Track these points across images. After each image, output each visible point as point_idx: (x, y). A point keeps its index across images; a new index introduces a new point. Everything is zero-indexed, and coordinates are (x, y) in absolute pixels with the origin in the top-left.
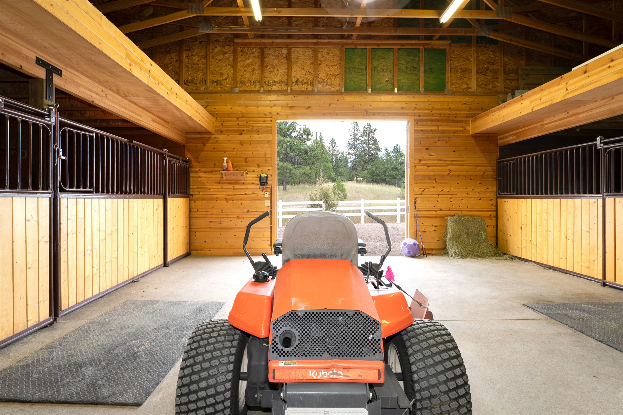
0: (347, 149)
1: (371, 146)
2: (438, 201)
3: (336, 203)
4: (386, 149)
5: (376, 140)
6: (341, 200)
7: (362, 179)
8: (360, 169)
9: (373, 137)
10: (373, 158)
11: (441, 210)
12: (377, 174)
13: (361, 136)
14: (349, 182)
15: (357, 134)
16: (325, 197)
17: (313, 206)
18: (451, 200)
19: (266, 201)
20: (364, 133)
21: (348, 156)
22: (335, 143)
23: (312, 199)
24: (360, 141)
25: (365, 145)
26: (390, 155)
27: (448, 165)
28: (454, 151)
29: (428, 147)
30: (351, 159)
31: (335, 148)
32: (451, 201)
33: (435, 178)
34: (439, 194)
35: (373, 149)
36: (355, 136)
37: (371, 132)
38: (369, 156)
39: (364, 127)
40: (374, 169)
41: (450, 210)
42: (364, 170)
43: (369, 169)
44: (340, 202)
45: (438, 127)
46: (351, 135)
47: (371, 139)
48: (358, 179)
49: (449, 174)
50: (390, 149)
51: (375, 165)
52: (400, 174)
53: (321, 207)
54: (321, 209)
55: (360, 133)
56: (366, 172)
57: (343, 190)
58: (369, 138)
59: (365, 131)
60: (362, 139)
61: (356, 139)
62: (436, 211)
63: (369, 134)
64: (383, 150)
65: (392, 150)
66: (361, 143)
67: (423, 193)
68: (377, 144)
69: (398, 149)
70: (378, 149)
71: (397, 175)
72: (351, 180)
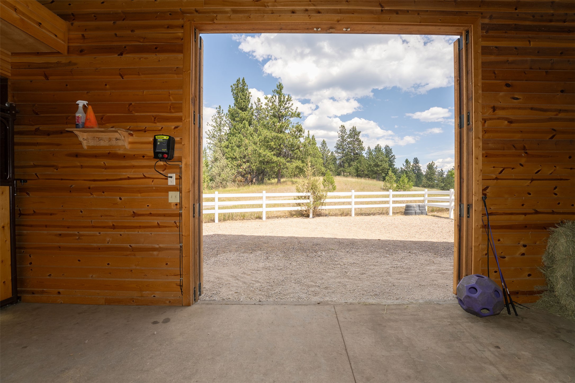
0: (335, 149)
1: (356, 146)
2: (530, 194)
3: (325, 195)
4: (369, 148)
5: (360, 141)
6: (330, 192)
7: (348, 174)
8: (346, 165)
9: (358, 139)
10: (357, 156)
11: (537, 212)
12: (361, 169)
13: (348, 137)
14: (337, 177)
15: (344, 136)
16: (313, 188)
17: (299, 198)
18: (556, 191)
19: (171, 194)
20: (350, 135)
21: (336, 155)
22: (326, 144)
23: (298, 191)
24: (347, 141)
25: (350, 146)
26: (372, 154)
27: (550, 120)
28: (562, 91)
29: (509, 82)
30: (339, 157)
31: (325, 148)
32: (556, 194)
33: (524, 147)
34: (532, 180)
35: (357, 148)
36: (342, 137)
37: (356, 134)
38: (354, 154)
39: (350, 130)
40: (359, 165)
41: (553, 213)
42: (350, 166)
43: (355, 165)
44: (329, 194)
45: (530, 42)
46: (339, 137)
47: (356, 140)
48: (345, 174)
49: (552, 138)
50: (373, 148)
51: (360, 162)
52: (381, 170)
53: (309, 199)
54: (308, 201)
55: (347, 135)
56: (351, 168)
57: (332, 183)
58: (355, 140)
59: (351, 133)
60: (349, 140)
61: (343, 140)
62: (525, 214)
63: (354, 136)
64: (366, 149)
65: (374, 149)
66: (348, 144)
67: (500, 176)
68: (362, 144)
69: (379, 148)
70: (362, 149)
71: (378, 171)
72: (339, 174)
